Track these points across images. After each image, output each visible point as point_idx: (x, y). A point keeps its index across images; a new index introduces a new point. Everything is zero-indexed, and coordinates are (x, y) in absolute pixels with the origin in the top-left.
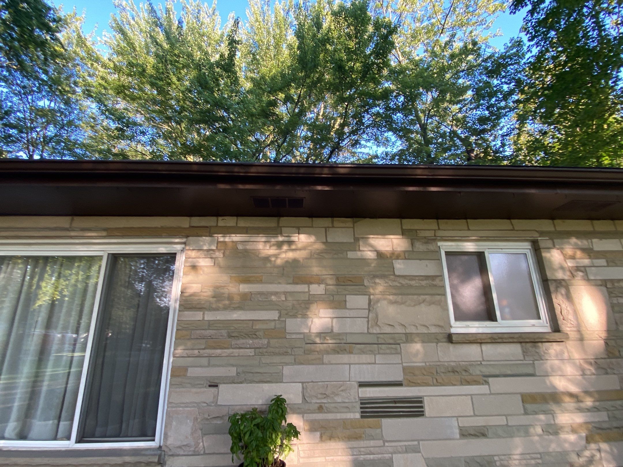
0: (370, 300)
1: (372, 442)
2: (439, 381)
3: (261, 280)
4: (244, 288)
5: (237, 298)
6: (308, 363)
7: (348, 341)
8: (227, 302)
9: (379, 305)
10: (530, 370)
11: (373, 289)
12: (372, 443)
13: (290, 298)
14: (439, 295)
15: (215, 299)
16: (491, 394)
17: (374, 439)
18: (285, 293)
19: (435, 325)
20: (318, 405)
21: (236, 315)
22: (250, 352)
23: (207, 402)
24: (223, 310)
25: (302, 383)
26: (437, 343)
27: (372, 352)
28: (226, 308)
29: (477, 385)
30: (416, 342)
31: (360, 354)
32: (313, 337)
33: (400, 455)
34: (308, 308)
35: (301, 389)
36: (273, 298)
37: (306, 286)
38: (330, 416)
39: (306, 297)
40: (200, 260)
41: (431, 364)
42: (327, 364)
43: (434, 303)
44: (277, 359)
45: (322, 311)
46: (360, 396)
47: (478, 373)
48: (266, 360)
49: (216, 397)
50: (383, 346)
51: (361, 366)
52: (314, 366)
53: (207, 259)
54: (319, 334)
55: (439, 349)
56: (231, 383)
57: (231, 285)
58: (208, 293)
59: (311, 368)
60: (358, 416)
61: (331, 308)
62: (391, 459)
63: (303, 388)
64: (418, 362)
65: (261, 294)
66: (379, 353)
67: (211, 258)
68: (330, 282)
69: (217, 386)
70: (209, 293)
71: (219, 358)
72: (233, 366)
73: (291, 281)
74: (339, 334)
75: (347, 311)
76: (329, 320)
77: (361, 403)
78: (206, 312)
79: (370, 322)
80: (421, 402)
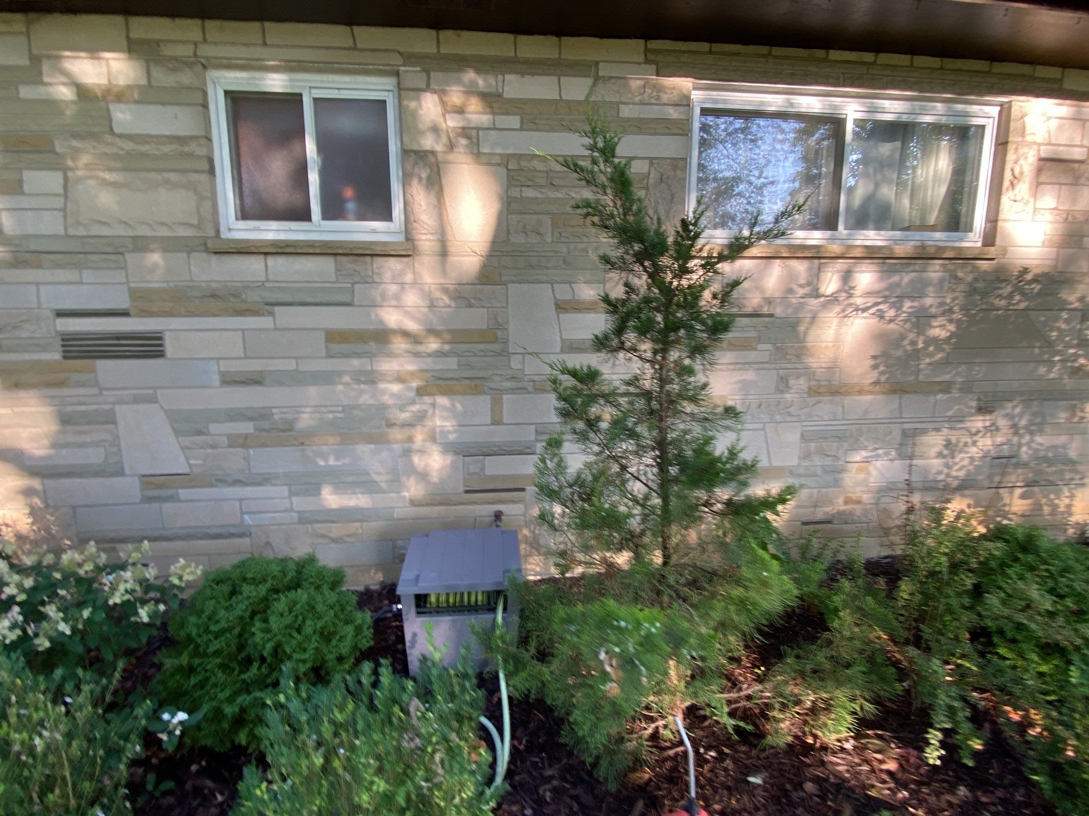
0: (66, 180)
2: (190, 309)
7: (32, 249)
9: (82, 187)
10: (346, 298)
11: (73, 160)
12: (82, 391)
16: (276, 329)
17: (83, 386)
19: (184, 224)
26: (188, 253)
27: (75, 266)
29: (252, 315)
30: (152, 251)
31: (53, 268)
33: (125, 406)
41: (178, 284)
46: (59, 329)
47: (258, 299)
50: (94, 257)
51: (57, 286)
55: (193, 261)
60: (58, 356)
62: (113, 411)
64: (155, 282)
66: (88, 268)
74: (15, 237)
75: (24, 197)
77: (63, 340)
79: (68, 219)
80: (160, 338)
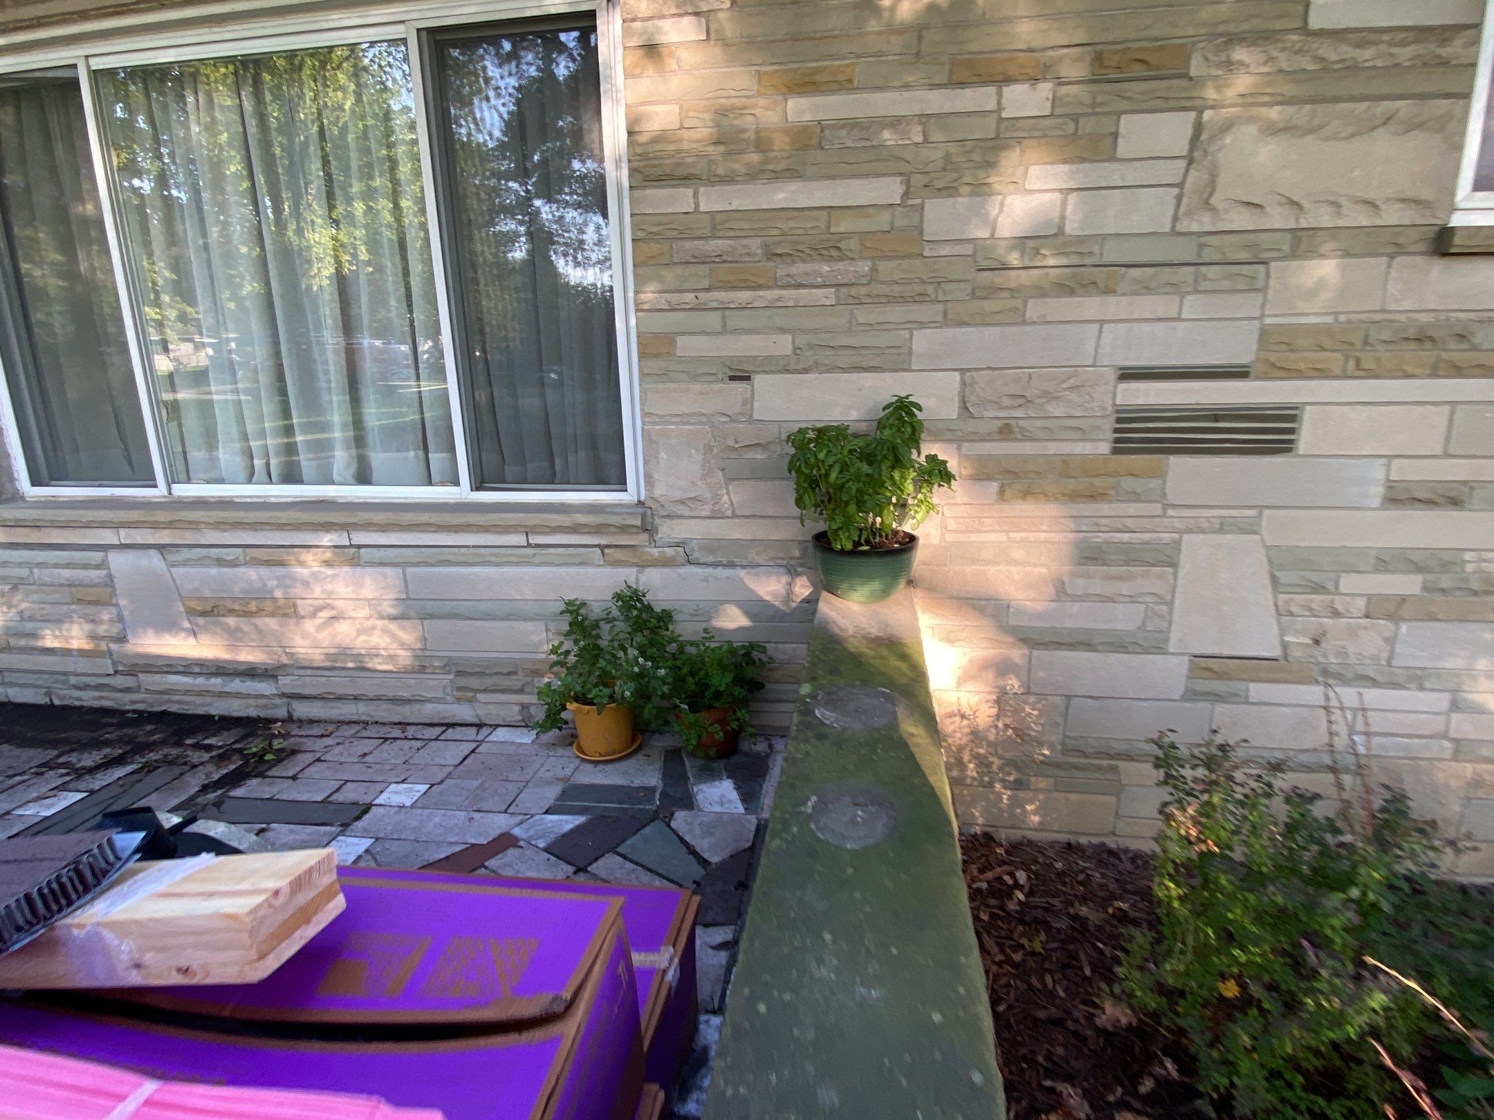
0: (1198, 127)
1: (1132, 505)
2: (1364, 365)
3: (850, 81)
4: (801, 109)
5: (781, 144)
6: (983, 321)
7: (1107, 259)
8: (755, 158)
9: (1228, 140)
11: (1218, 89)
12: (1132, 509)
13: (938, 136)
14: (1447, 96)
15: (721, 149)
17: (1138, 501)
18: (924, 119)
19: (1403, 201)
20: (999, 423)
21: (782, 195)
22: (825, 296)
23: (730, 413)
24: (745, 182)
25: (962, 371)
26: (1392, 257)
27: (1175, 288)
28: (753, 175)
30: (1323, 256)
31: (1135, 293)
32: (1001, 251)
33: (1201, 536)
34: (991, 165)
35: (956, 386)
36: (887, 135)
37: (992, 90)
38: (1028, 448)
39: (988, 128)
40: (666, 24)
41: (1355, 317)
42: (1034, 323)
43: (1420, 126)
44: (895, 313)
45: (1035, 170)
46: (1118, 402)
48: (865, 315)
49: (749, 402)
50: (1213, 271)
51: (1135, 326)
52: (997, 329)
53: (688, 20)
54: (1021, 242)
55: (1394, 273)
56: (780, 372)
57: (763, 102)
58: (700, 131)
59: (990, 333)
60: (1104, 448)
61: (1065, 161)
62: (1177, 545)
63: (963, 383)
64: (1313, 314)
65: (850, 125)
66: (1196, 291)
67: (697, 14)
68: (1073, 70)
69: (748, 378)
70: (705, 132)
71: (747, 312)
72: (783, 330)
73: (942, 77)
74: (1082, 240)
75: (1116, 166)
76: (1057, 196)
77: (1119, 420)
78: (702, 189)
79: (1185, 200)
80: (1292, 419)
